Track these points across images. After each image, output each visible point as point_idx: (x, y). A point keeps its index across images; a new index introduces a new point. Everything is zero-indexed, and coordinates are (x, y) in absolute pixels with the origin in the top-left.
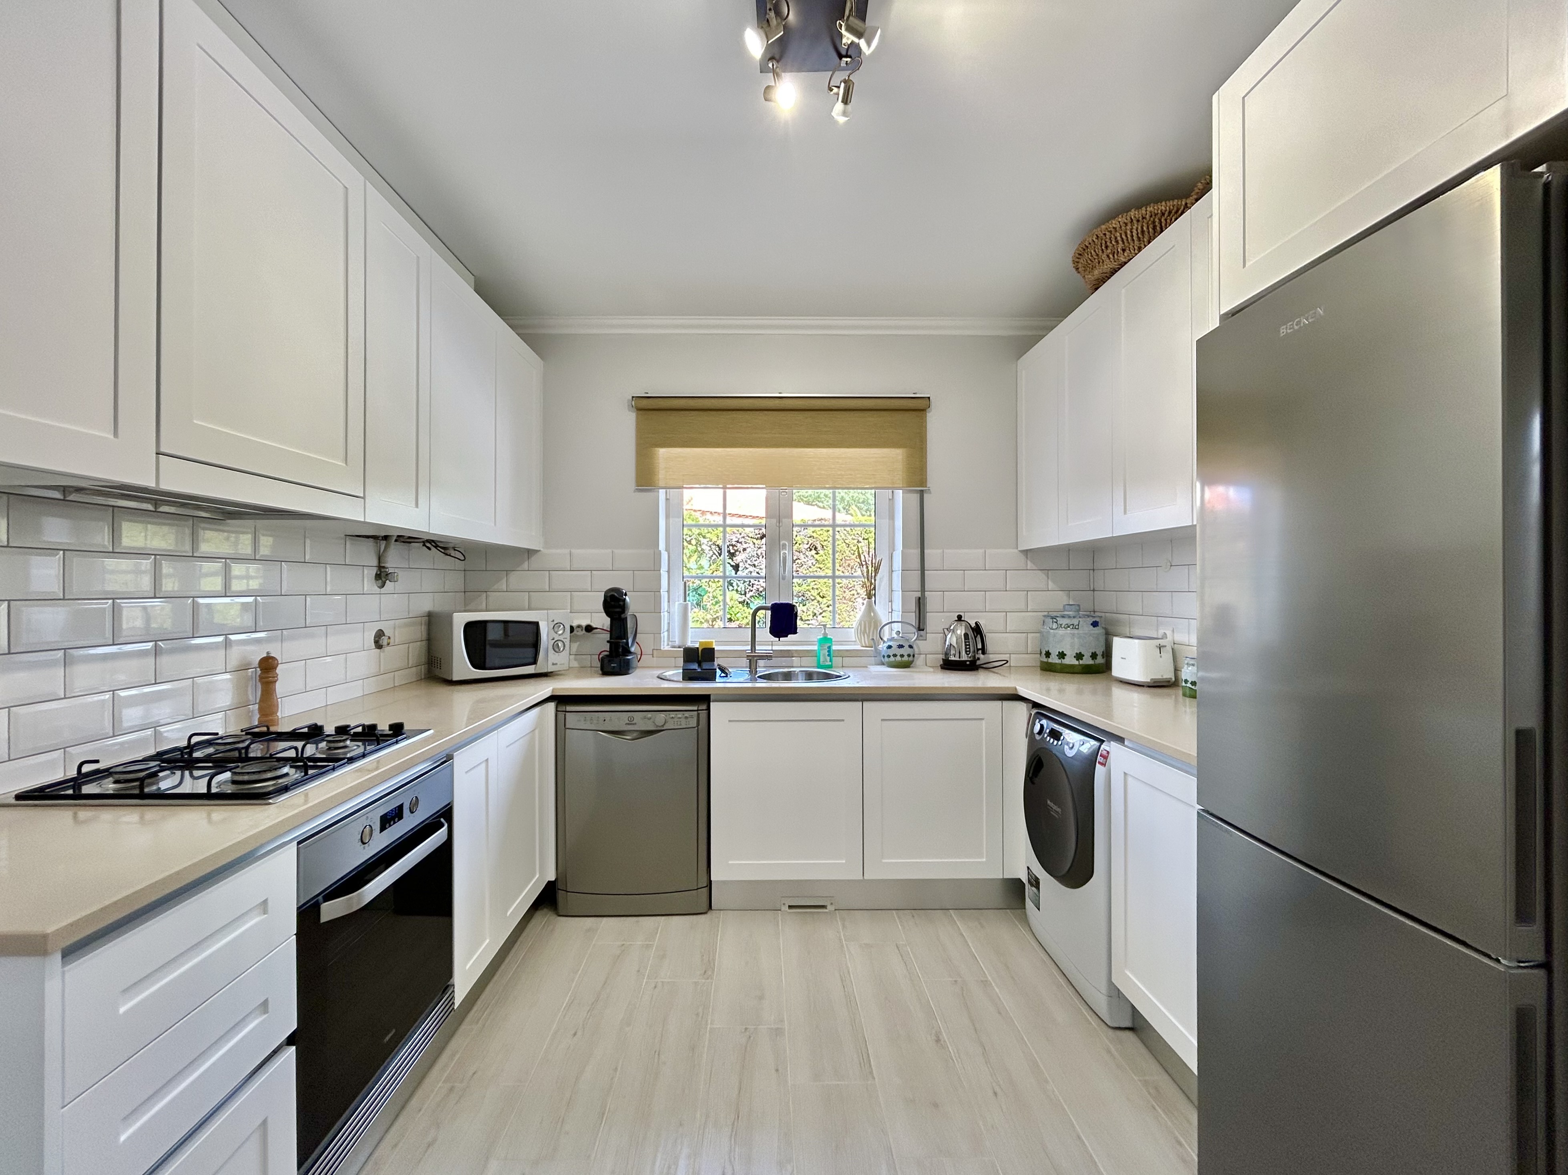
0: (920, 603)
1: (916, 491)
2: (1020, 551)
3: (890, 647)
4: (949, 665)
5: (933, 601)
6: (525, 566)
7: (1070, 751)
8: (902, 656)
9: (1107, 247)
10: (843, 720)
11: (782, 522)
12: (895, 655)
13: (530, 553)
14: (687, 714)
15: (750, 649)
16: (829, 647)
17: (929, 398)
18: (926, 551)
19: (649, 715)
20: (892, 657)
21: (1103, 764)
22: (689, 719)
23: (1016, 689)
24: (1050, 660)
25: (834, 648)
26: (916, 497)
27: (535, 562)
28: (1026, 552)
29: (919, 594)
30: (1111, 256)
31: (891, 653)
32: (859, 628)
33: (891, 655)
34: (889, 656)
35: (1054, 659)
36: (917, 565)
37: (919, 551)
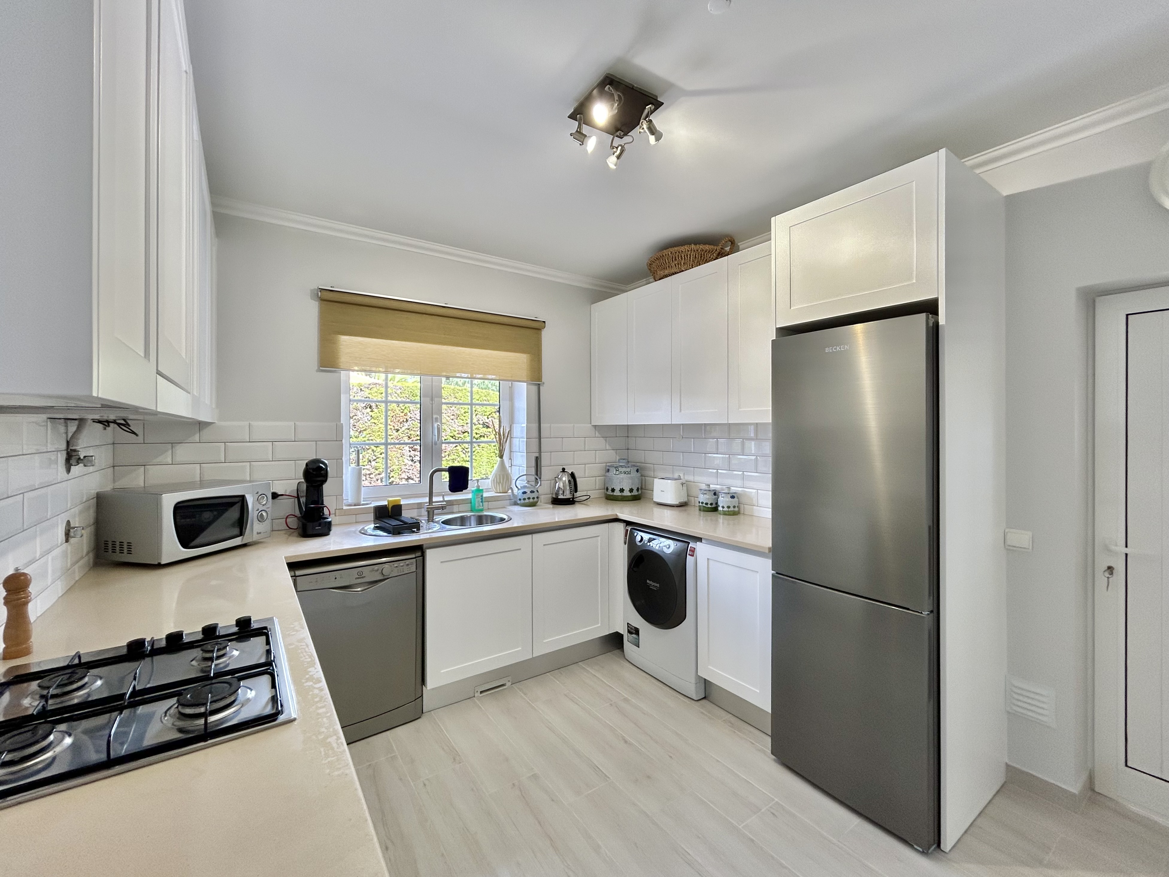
0: (538, 460)
1: (536, 384)
2: (593, 425)
3: (524, 493)
4: (557, 502)
5: (545, 460)
6: (197, 438)
7: (668, 550)
10: (520, 549)
12: (523, 499)
13: (201, 425)
14: (408, 562)
15: (428, 501)
17: (544, 322)
18: (541, 425)
20: (527, 499)
21: (692, 556)
22: (410, 566)
23: (617, 515)
24: (615, 494)
26: (534, 388)
27: (206, 434)
28: (595, 426)
29: (537, 455)
30: (677, 265)
31: (525, 496)
33: (526, 498)
35: (617, 493)
37: (537, 425)
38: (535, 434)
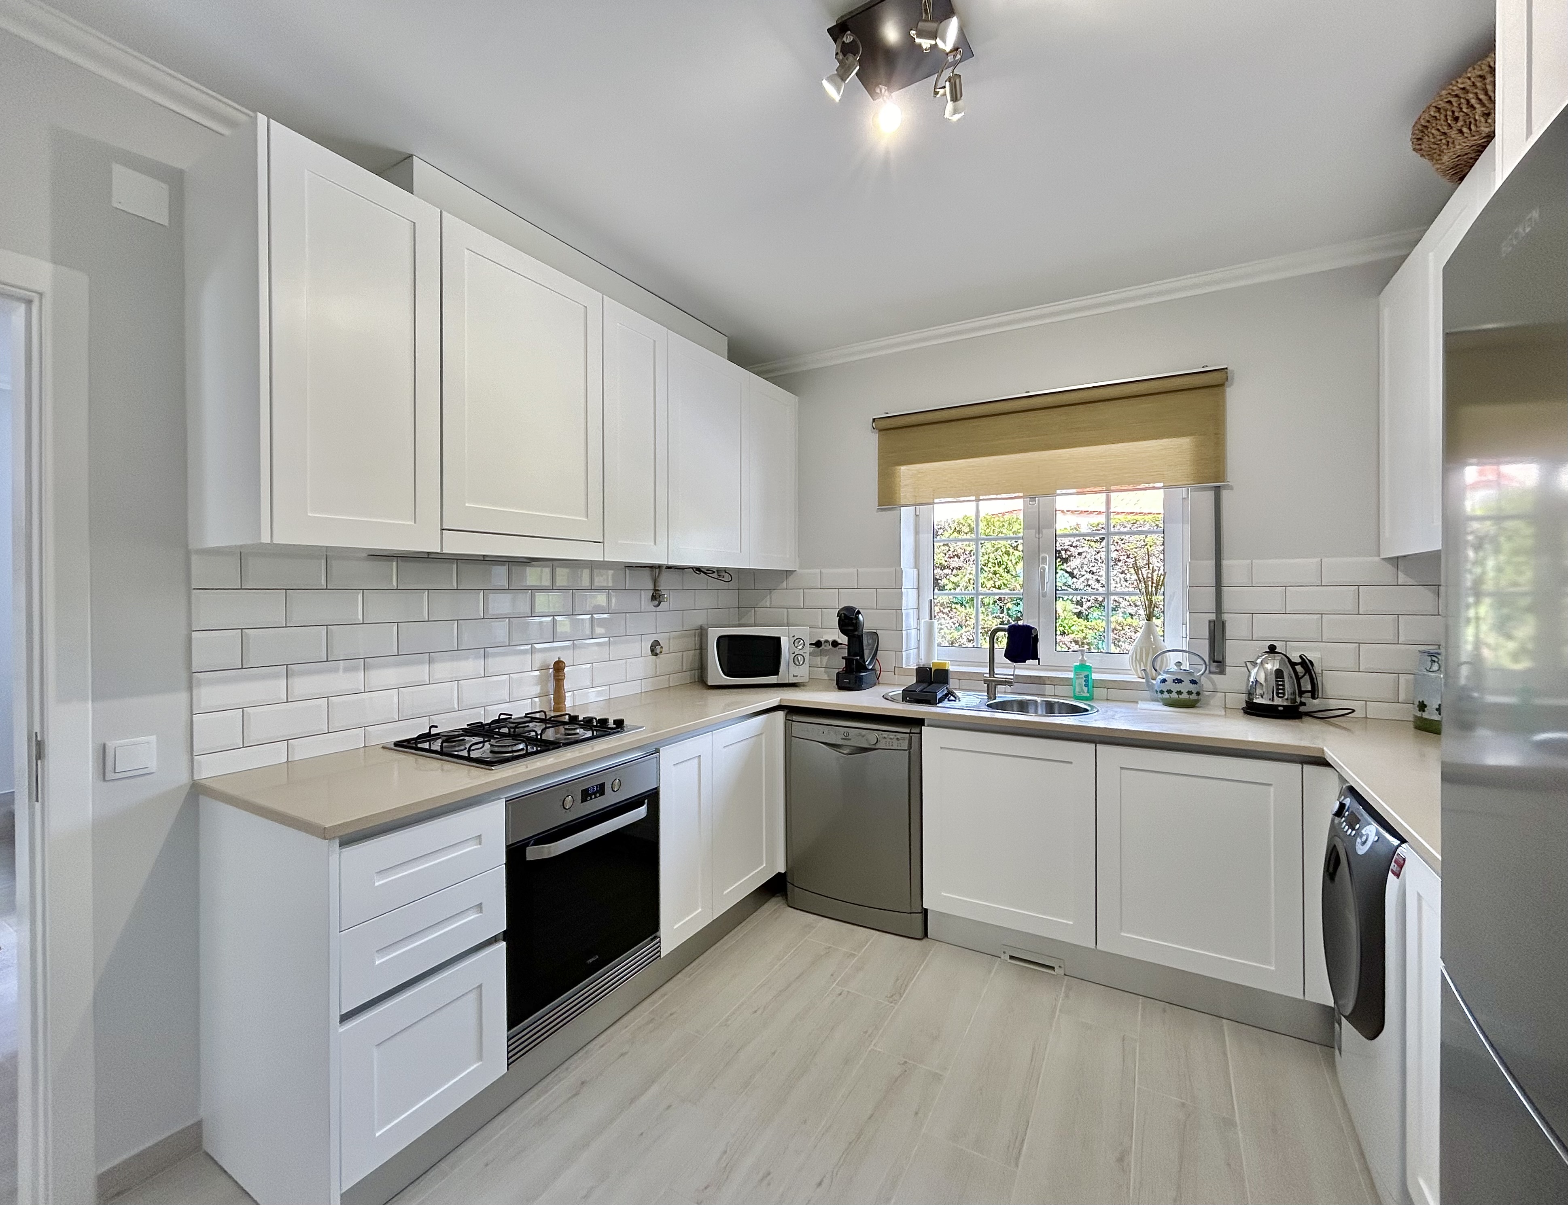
0: (1216, 627)
1: (1211, 488)
3: (1164, 681)
4: (1253, 710)
5: (1236, 626)
6: (784, 585)
8: (1179, 693)
9: (1456, 119)
10: (1071, 763)
11: (1042, 532)
12: (1169, 692)
13: (788, 573)
14: (899, 736)
15: (988, 672)
16: (1087, 677)
17: (1229, 370)
18: (1225, 563)
19: (864, 732)
20: (1165, 692)
21: (1398, 875)
22: (901, 741)
23: (1327, 749)
25: (1094, 676)
26: (1210, 495)
27: (792, 581)
28: (1395, 561)
29: (1213, 617)
32: (1134, 656)
34: (1162, 692)
35: (1430, 713)
36: (1211, 579)
37: (1212, 563)
38: (1209, 578)
